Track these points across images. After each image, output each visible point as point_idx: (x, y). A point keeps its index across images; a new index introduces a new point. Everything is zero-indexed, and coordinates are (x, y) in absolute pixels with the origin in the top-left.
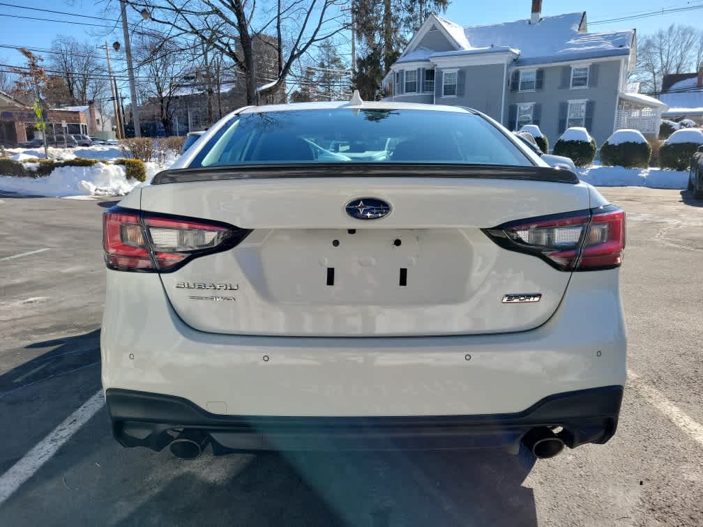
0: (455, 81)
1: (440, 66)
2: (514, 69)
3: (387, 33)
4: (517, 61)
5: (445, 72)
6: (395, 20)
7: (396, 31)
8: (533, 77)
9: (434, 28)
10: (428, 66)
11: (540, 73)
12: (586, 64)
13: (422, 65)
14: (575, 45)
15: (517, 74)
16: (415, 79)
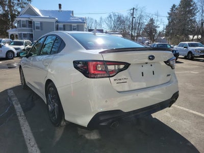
0: (39, 25)
1: (34, 20)
2: (57, 24)
3: (10, 6)
4: (57, 22)
5: (36, 22)
6: (13, 3)
7: (13, 7)
8: (62, 27)
9: (30, 8)
10: (29, 20)
11: (64, 26)
12: (75, 25)
13: (27, 19)
14: (72, 19)
15: (58, 26)
16: (25, 23)
